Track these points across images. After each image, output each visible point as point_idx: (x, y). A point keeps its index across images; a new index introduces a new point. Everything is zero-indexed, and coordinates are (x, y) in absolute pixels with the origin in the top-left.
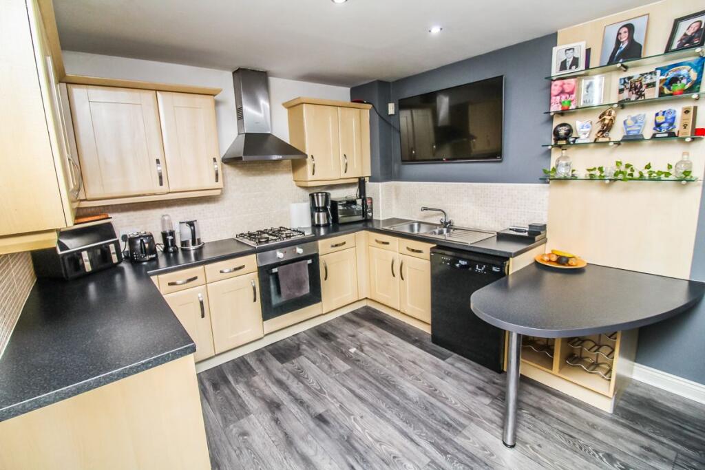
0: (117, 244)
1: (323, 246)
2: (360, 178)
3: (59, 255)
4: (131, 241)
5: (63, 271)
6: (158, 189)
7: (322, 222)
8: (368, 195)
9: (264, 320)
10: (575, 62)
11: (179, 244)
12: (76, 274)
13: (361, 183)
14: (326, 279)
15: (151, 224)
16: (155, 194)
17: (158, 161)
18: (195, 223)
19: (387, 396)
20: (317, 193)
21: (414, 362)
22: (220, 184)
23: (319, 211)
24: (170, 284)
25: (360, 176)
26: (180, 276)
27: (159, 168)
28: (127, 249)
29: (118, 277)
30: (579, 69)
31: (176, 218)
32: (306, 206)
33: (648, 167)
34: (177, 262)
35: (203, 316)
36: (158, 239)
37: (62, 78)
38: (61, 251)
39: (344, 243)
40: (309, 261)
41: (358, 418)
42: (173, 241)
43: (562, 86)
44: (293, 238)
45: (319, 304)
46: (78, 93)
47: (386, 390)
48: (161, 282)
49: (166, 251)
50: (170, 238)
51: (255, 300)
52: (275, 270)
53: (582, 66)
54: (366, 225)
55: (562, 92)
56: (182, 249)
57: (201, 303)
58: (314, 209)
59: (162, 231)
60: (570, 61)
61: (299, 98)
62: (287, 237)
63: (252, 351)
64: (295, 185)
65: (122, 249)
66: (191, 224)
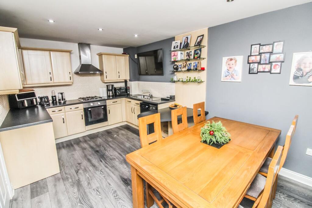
0: (36, 99)
1: (109, 102)
2: (125, 80)
3: (17, 101)
4: (41, 98)
5: (19, 106)
6: (50, 82)
7: (111, 95)
8: (128, 86)
9: (86, 126)
10: (177, 47)
11: (57, 100)
12: (22, 107)
13: (126, 82)
14: (109, 113)
15: (48, 93)
16: (49, 83)
17: (50, 73)
18: (63, 94)
19: (120, 146)
20: (109, 85)
21: (133, 139)
22: (71, 81)
23: (110, 91)
24: (53, 112)
25: (125, 79)
26: (56, 109)
27: (51, 76)
28: (40, 101)
29: (36, 109)
30: (178, 49)
31: (57, 92)
32: (105, 89)
33: (195, 78)
34: (56, 105)
35: (64, 122)
36: (50, 98)
37: (20, 47)
38: (18, 99)
39: (117, 102)
40: (103, 107)
41: (108, 151)
42: (56, 99)
43: (174, 54)
44: (97, 99)
45: (107, 122)
46: (25, 52)
47: (120, 145)
48: (49, 110)
49: (53, 102)
50: (54, 98)
51: (82, 119)
52: (90, 109)
53: (179, 48)
54: (127, 96)
55: (174, 55)
56: (59, 102)
57: (63, 119)
58: (108, 90)
59: (51, 95)
60: (176, 46)
61: (101, 53)
62: (96, 99)
63: (82, 136)
64: (101, 82)
65: (38, 101)
66: (62, 94)
